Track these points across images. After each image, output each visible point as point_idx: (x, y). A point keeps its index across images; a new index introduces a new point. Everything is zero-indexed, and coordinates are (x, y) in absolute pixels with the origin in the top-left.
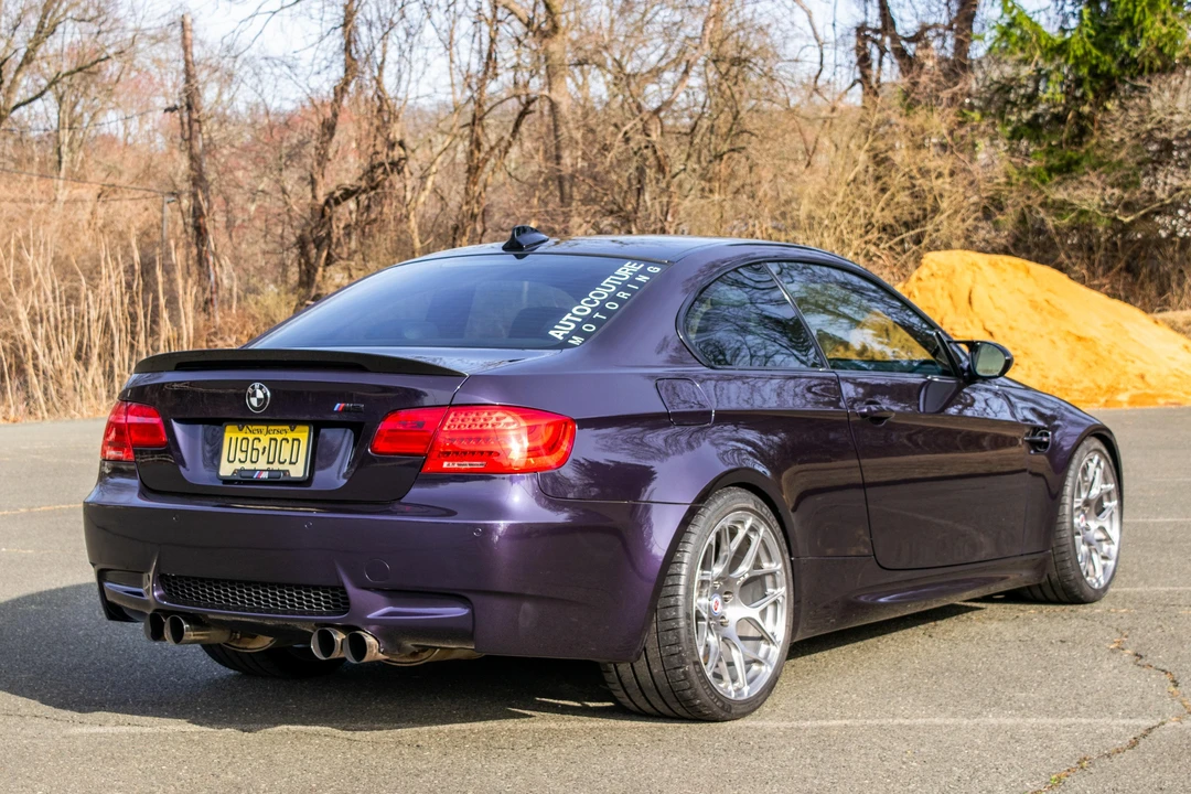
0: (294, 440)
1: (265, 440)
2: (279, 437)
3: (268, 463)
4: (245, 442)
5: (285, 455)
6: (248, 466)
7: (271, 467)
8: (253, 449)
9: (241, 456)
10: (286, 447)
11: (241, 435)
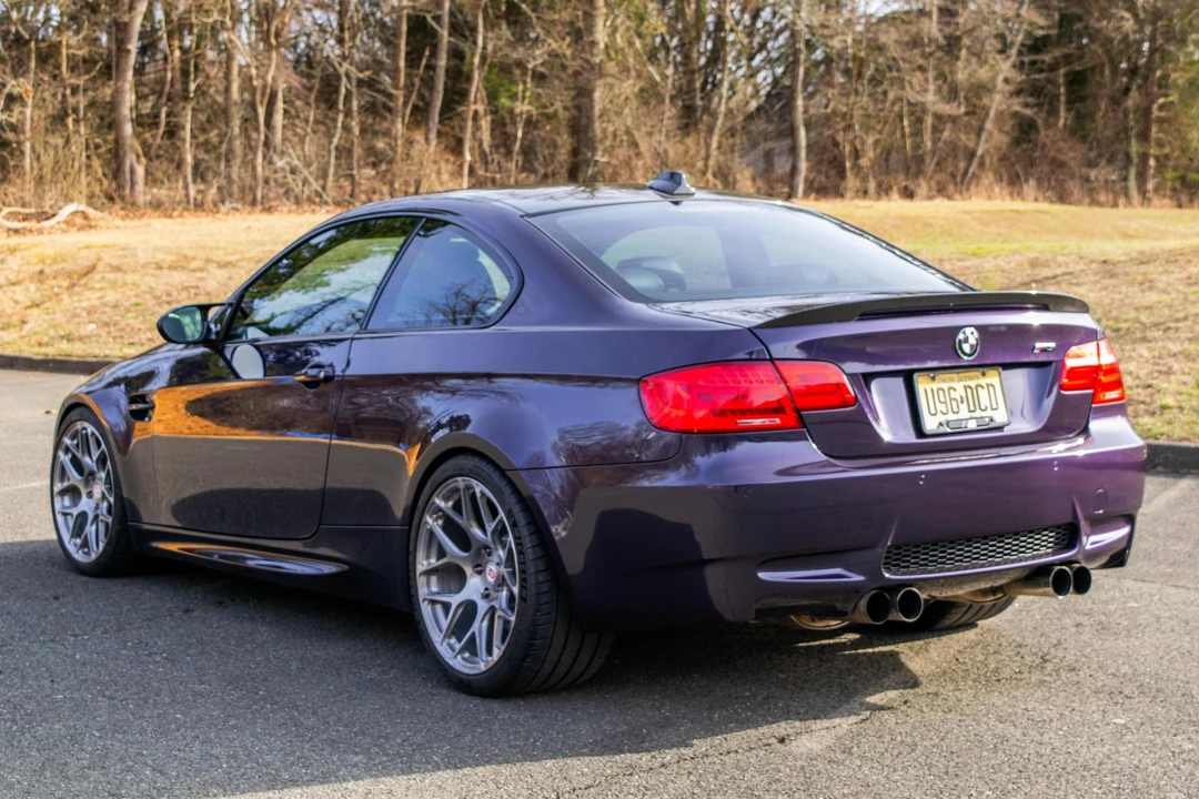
0: (988, 385)
1: (959, 386)
2: (973, 384)
3: (970, 411)
4: (941, 392)
5: (985, 401)
6: (951, 417)
7: (973, 415)
8: (951, 400)
9: (941, 407)
10: (983, 393)
11: (935, 386)
